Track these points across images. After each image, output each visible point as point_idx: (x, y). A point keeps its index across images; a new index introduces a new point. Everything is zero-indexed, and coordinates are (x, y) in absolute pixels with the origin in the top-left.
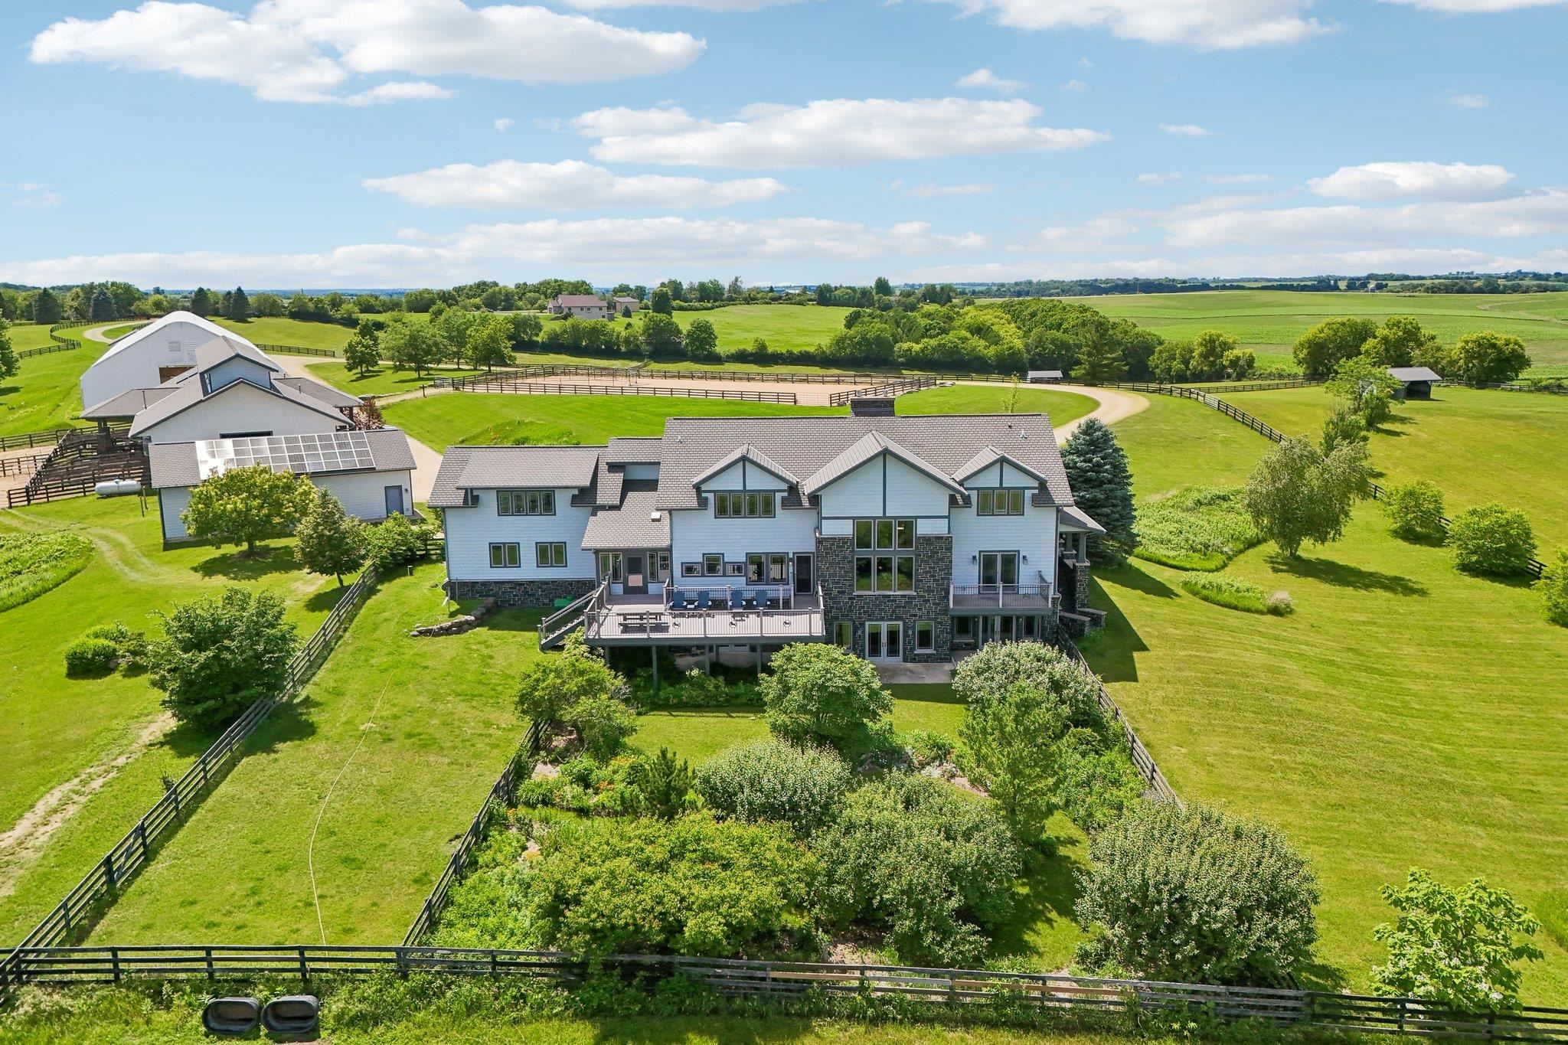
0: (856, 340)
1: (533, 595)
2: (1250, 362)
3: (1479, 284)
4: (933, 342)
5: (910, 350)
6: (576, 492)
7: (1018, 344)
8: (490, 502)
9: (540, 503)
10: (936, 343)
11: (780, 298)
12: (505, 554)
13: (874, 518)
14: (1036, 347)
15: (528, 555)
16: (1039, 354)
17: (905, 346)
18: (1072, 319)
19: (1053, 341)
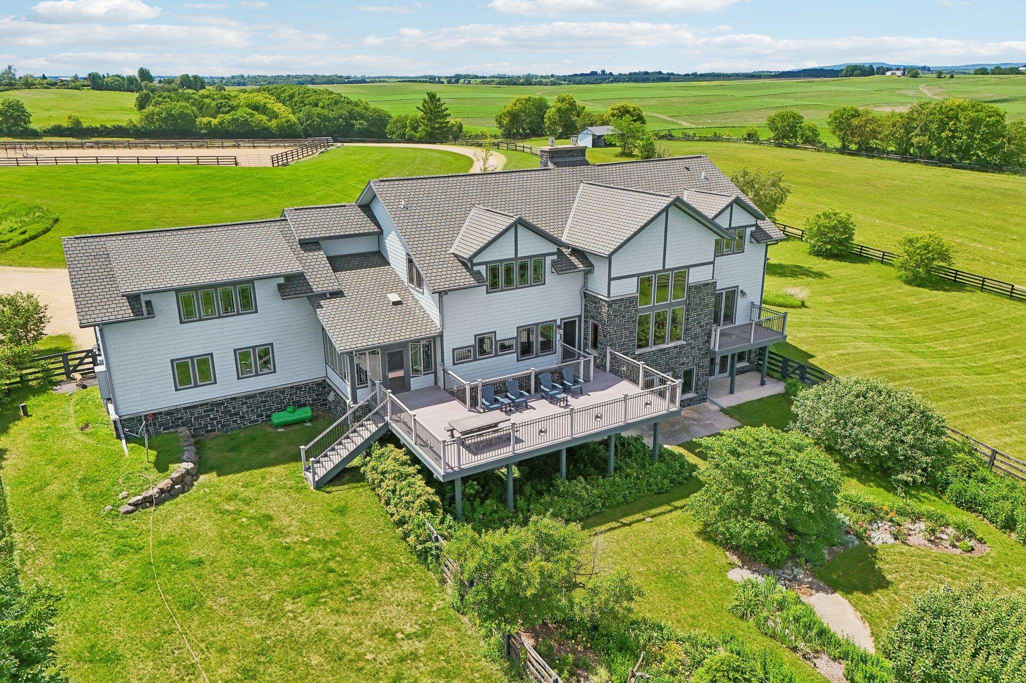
0: (163, 115)
1: (237, 414)
2: (460, 127)
3: (522, 81)
4: (228, 117)
5: (209, 123)
6: (282, 281)
7: (293, 118)
8: (168, 307)
9: (237, 300)
10: (230, 118)
11: (56, 84)
12: (194, 372)
13: (655, 272)
14: (307, 121)
15: (225, 366)
16: (309, 125)
17: (205, 120)
18: (325, 99)
19: (319, 115)
